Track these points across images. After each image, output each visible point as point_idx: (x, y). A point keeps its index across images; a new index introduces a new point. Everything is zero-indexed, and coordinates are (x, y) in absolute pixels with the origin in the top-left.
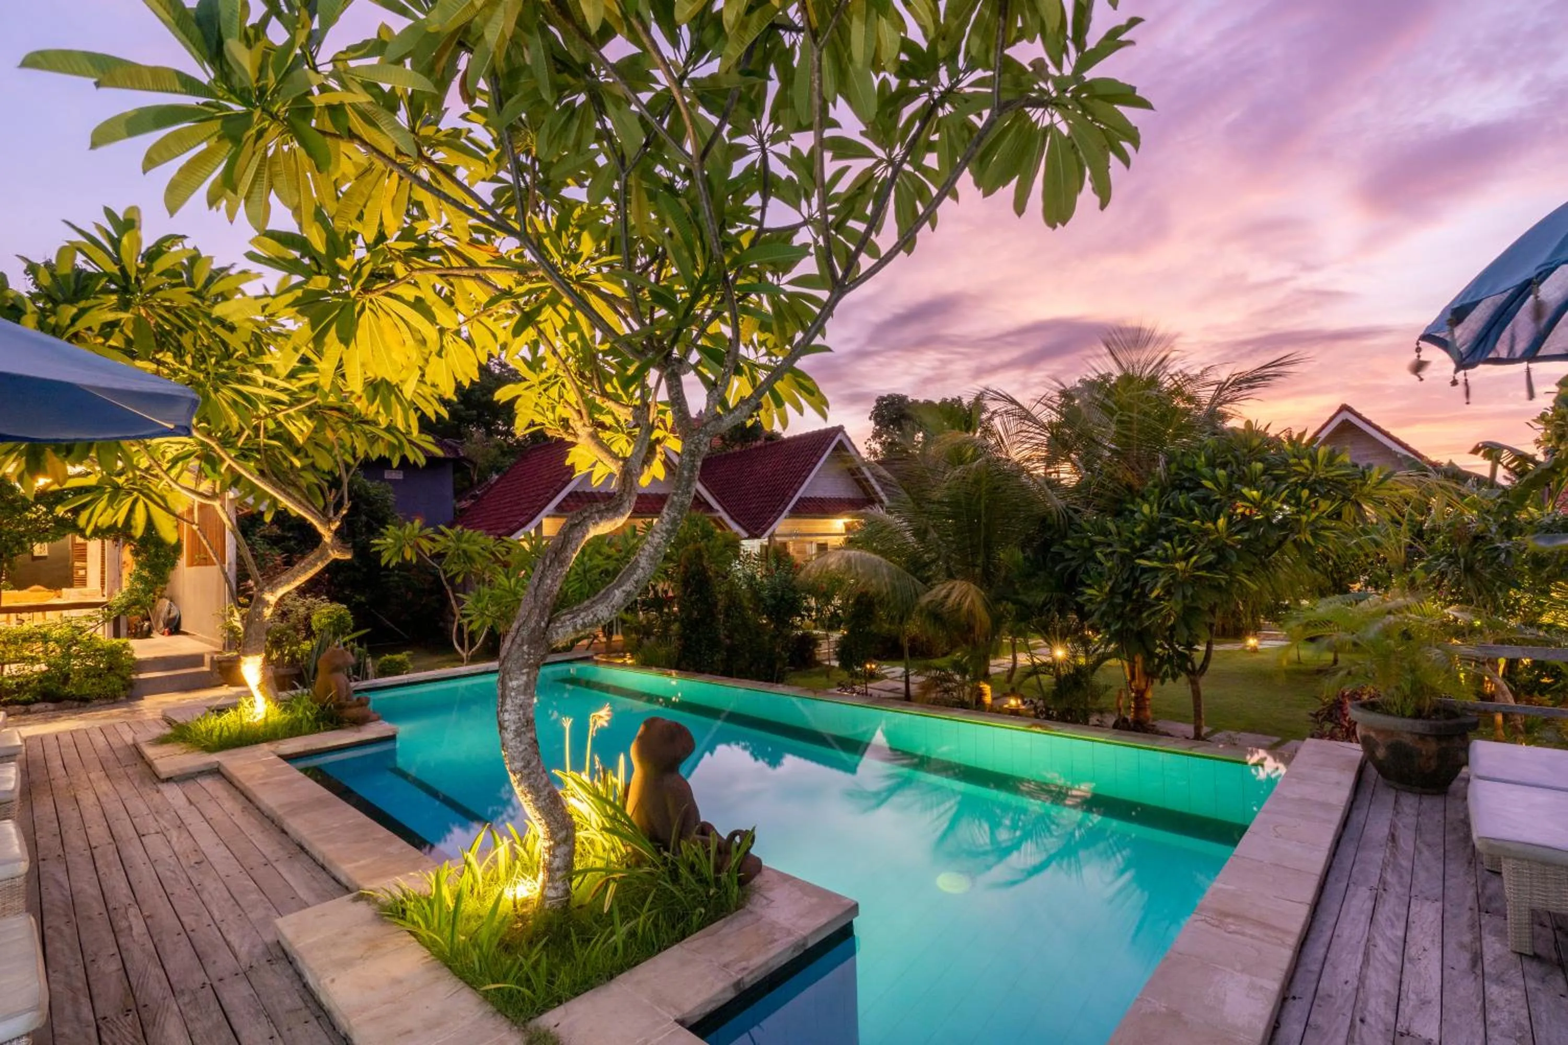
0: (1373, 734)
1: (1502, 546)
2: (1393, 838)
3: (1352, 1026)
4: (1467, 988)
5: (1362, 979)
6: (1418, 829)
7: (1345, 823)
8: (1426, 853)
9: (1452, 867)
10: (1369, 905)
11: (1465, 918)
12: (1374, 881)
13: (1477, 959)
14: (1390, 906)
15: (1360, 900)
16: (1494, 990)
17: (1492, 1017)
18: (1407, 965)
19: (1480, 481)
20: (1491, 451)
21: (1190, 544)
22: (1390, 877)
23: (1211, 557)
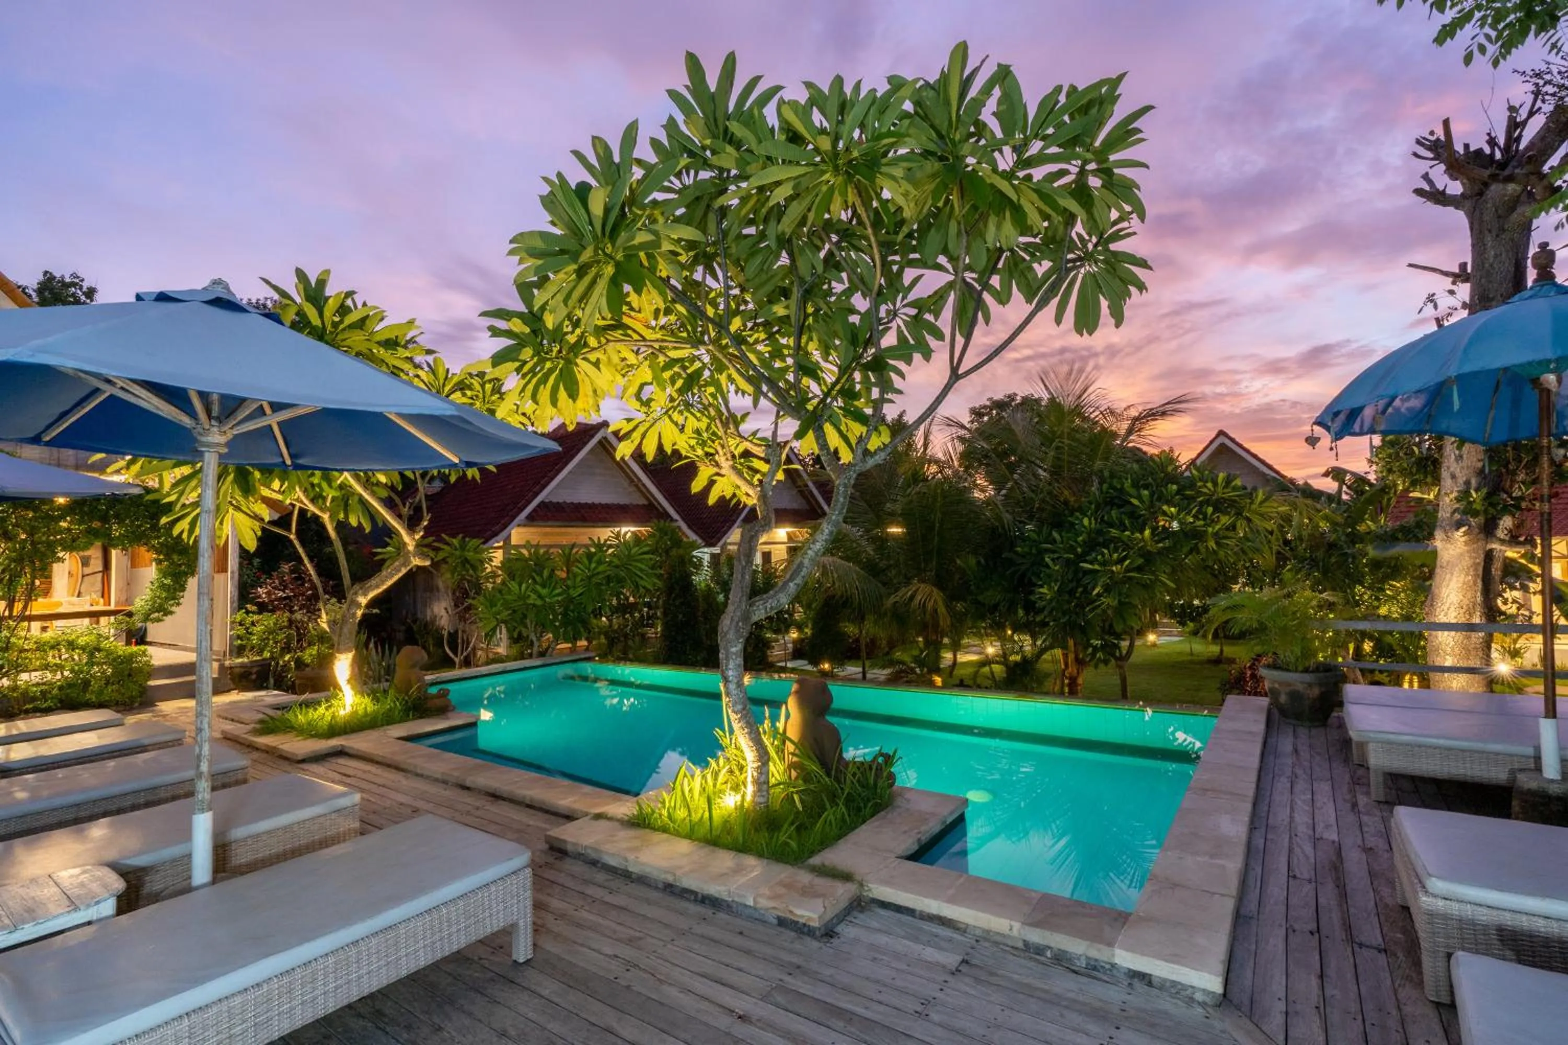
0: (1277, 686)
1: (1349, 551)
2: (1296, 751)
3: (1291, 838)
4: (1351, 818)
5: (1292, 818)
6: (1311, 746)
7: (1265, 743)
8: (1318, 758)
9: (1334, 765)
10: (1289, 785)
11: (1345, 789)
12: (1289, 773)
13: (1354, 805)
14: (1301, 785)
15: (1282, 784)
16: (1365, 818)
17: (1365, 829)
18: (1316, 811)
19: (1330, 498)
20: (1337, 474)
21: (1123, 550)
22: (1299, 772)
23: (1140, 561)
